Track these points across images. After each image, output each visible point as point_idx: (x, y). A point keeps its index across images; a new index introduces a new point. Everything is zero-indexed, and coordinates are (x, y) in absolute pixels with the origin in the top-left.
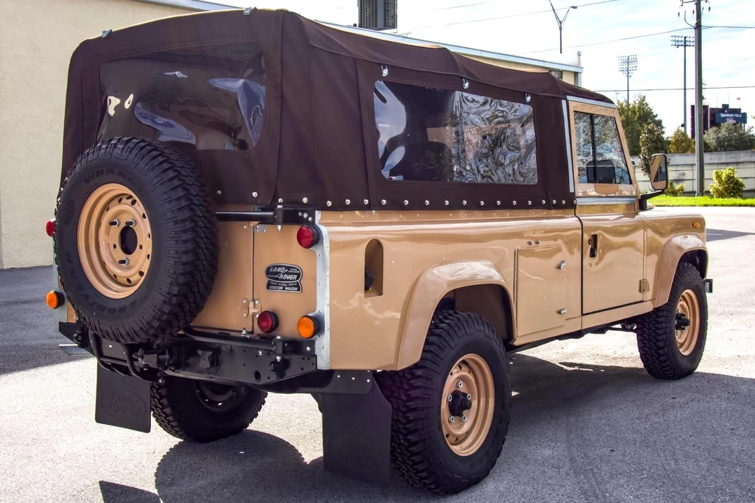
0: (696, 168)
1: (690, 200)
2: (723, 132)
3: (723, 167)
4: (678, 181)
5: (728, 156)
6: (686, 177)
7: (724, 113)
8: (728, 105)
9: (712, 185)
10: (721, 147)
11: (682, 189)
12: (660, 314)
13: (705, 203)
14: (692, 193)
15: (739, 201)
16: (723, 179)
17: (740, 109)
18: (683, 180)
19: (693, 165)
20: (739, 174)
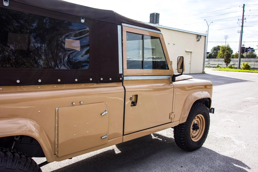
0: (238, 62)
1: (236, 70)
2: (248, 53)
3: (246, 62)
4: (233, 65)
5: (248, 59)
6: (236, 64)
7: (249, 49)
8: (250, 47)
9: (242, 66)
10: (247, 57)
11: (234, 67)
12: (183, 126)
13: (239, 71)
14: (236, 68)
15: (248, 71)
16: (245, 65)
17: (253, 48)
18: (235, 65)
19: (238, 61)
20: (249, 64)
